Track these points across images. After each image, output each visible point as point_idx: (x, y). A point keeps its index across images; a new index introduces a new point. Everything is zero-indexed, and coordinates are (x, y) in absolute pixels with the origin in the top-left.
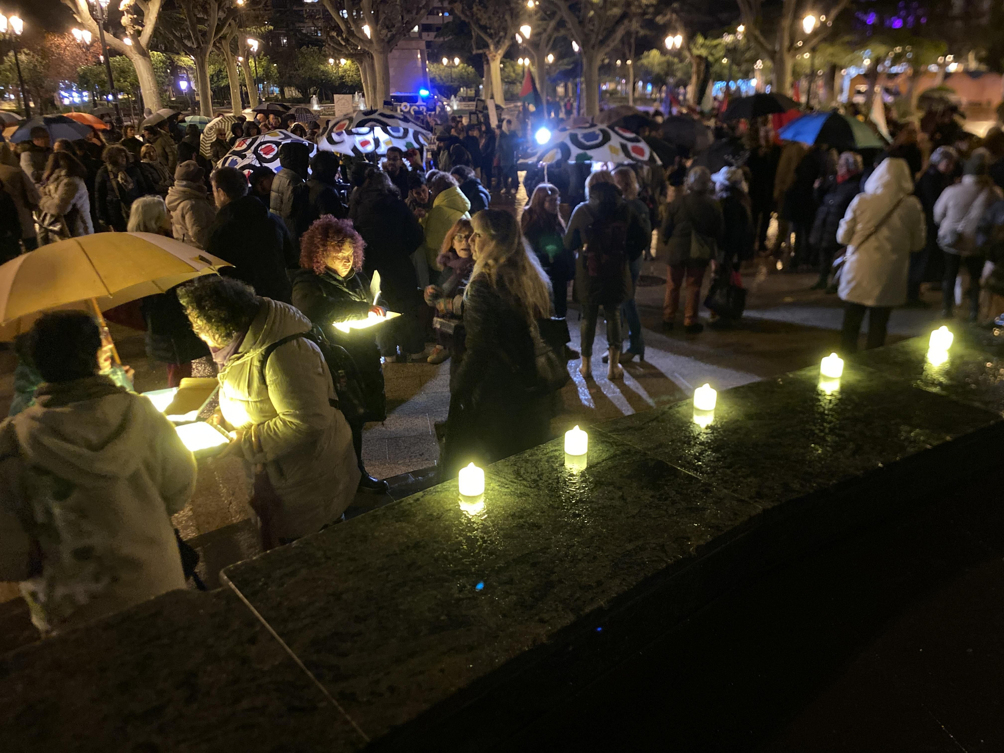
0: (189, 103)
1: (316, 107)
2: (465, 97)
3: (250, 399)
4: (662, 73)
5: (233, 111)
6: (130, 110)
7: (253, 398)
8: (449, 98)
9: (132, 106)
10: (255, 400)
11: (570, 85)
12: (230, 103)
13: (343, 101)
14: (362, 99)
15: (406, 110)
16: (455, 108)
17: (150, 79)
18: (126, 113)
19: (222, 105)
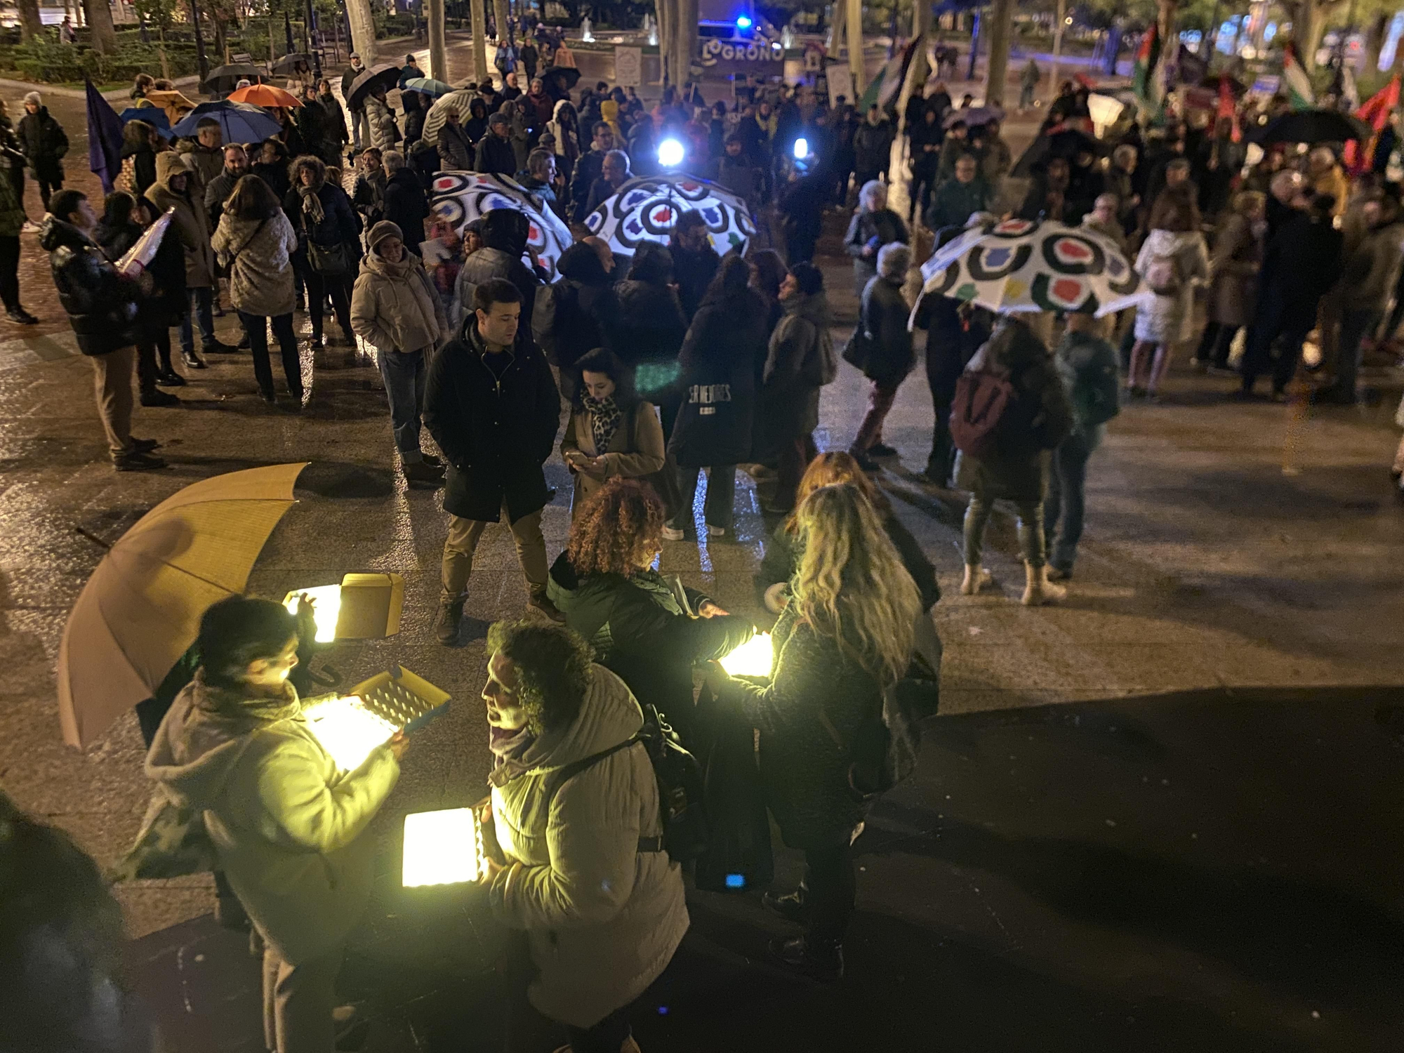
0: (413, 24)
1: (587, 38)
2: (803, 25)
3: (522, 832)
4: (1108, 10)
5: (473, 37)
6: (334, 34)
7: (525, 832)
8: (779, 28)
9: (337, 27)
10: (528, 835)
11: (961, 17)
12: (468, 24)
13: (628, 57)
14: (654, 27)
15: (716, 51)
16: (787, 46)
17: (363, 12)
18: (329, 37)
19: (458, 26)
